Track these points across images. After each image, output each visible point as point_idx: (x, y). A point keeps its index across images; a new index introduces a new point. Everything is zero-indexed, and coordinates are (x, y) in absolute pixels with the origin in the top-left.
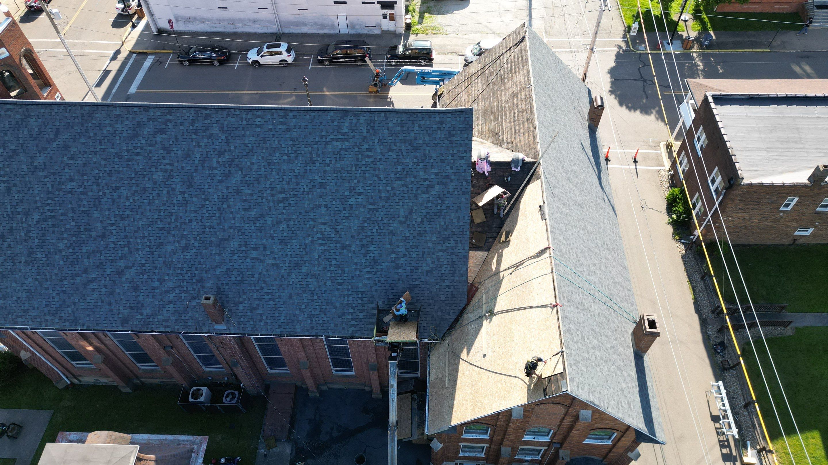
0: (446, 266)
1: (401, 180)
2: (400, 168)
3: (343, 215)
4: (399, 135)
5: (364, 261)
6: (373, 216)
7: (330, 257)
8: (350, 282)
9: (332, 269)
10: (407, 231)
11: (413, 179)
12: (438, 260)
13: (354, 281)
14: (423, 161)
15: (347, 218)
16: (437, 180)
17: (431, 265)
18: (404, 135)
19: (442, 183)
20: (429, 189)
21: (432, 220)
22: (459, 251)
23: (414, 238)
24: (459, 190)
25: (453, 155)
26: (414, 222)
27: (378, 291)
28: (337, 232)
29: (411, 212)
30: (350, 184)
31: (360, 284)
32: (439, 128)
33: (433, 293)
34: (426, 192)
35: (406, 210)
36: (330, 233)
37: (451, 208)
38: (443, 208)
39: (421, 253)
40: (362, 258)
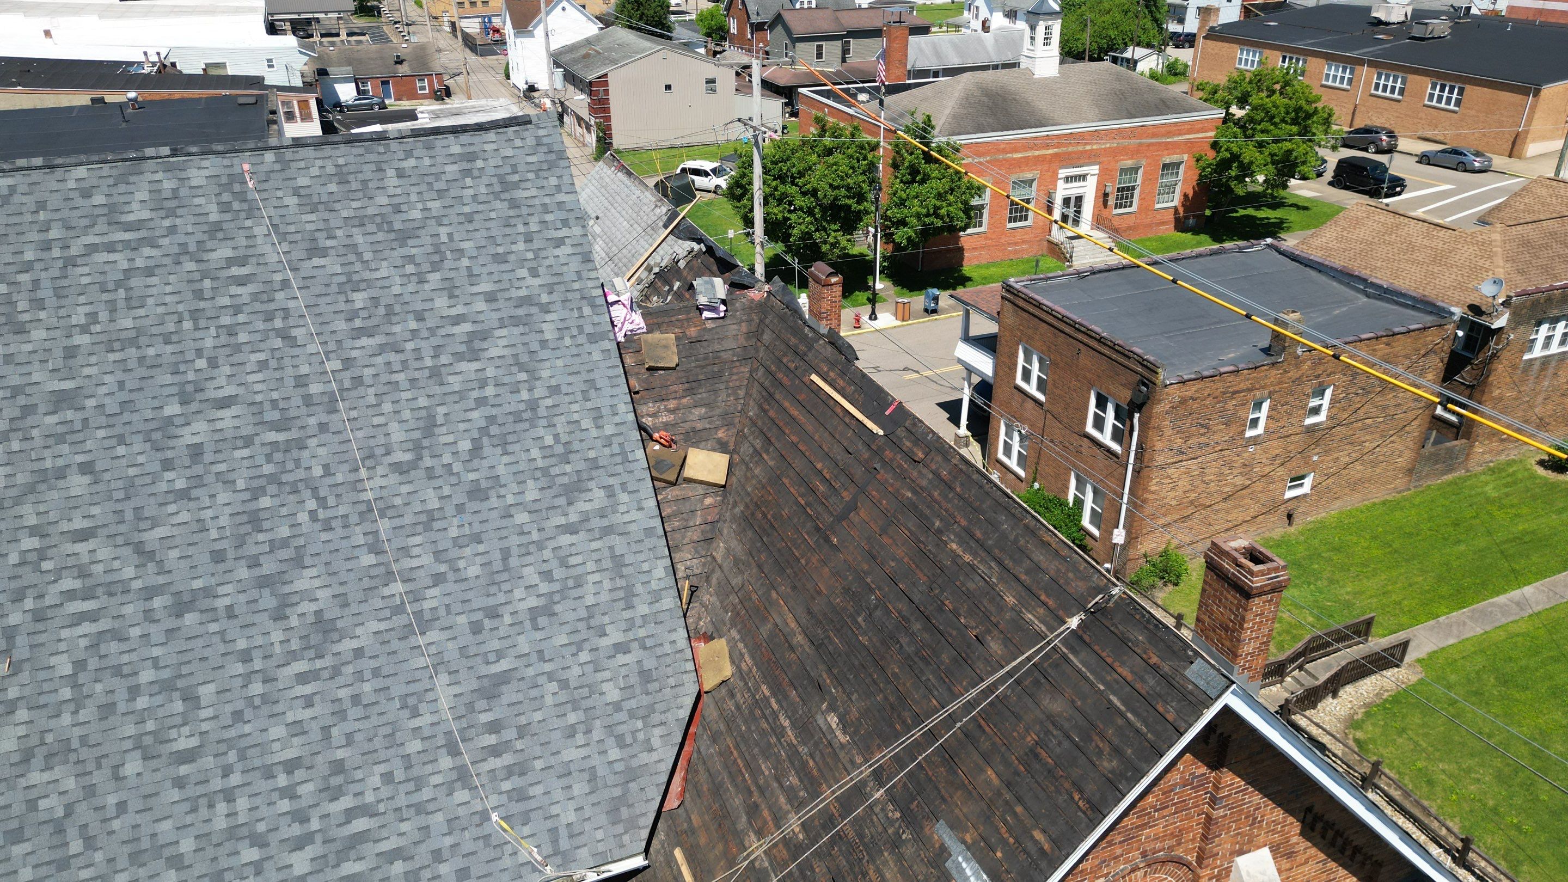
0: (596, 577)
2: (360, 299)
3: (163, 487)
4: (337, 206)
5: (277, 636)
6: (290, 465)
7: (126, 658)
8: (232, 733)
9: (142, 702)
10: (430, 493)
13: (247, 729)
14: (435, 267)
15: (184, 495)
16: (496, 315)
17: (544, 588)
18: (355, 204)
19: (515, 321)
20: (477, 344)
21: (510, 438)
22: (627, 518)
24: (574, 331)
25: (528, 239)
27: (358, 737)
28: (144, 554)
29: (430, 426)
30: (177, 379)
31: (278, 731)
32: (467, 173)
33: (573, 684)
34: (467, 356)
35: (412, 424)
36: (116, 564)
37: (565, 389)
38: (539, 392)
39: (497, 555)
40: (270, 625)
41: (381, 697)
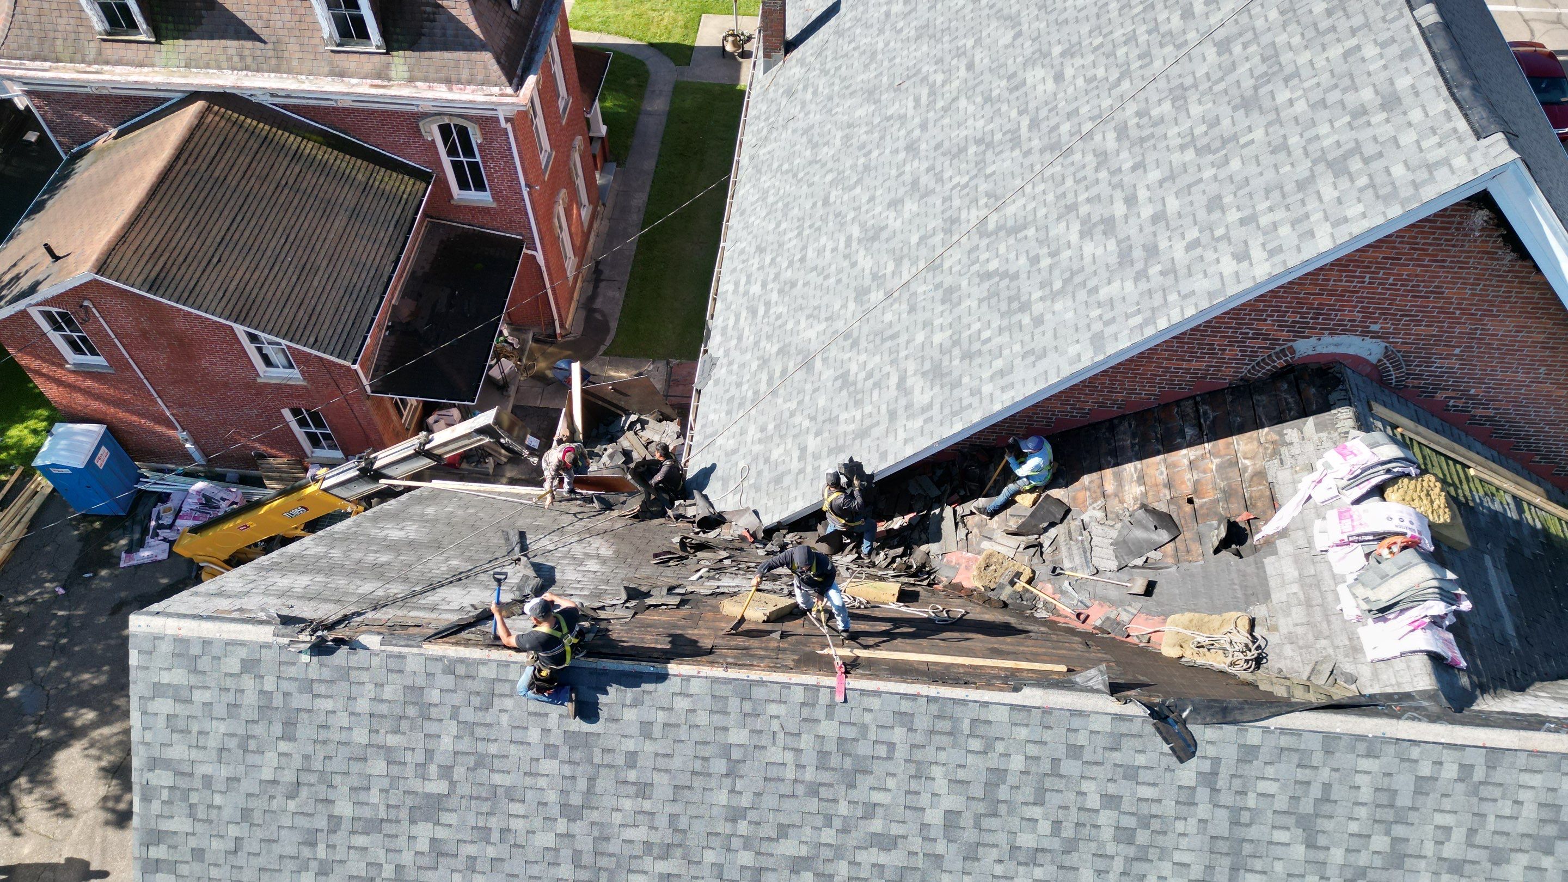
1: (1119, 139)
2: (1163, 108)
3: (995, 85)
4: (1291, 27)
5: (878, 210)
7: (888, 137)
8: (831, 217)
9: (861, 161)
10: (957, 257)
11: (1127, 166)
12: (877, 385)
13: (830, 224)
14: (1202, 151)
16: (1134, 231)
18: (1296, 40)
19: (1125, 251)
20: (1099, 230)
21: (994, 300)
23: (938, 286)
24: (1107, 316)
26: (984, 256)
28: (950, 105)
29: (1017, 229)
30: (1085, 36)
31: (823, 241)
33: (791, 420)
34: (1085, 228)
35: (1021, 214)
36: (947, 95)
37: (1038, 330)
38: (1037, 307)
39: (895, 330)
40: (885, 202)
41: (824, 292)
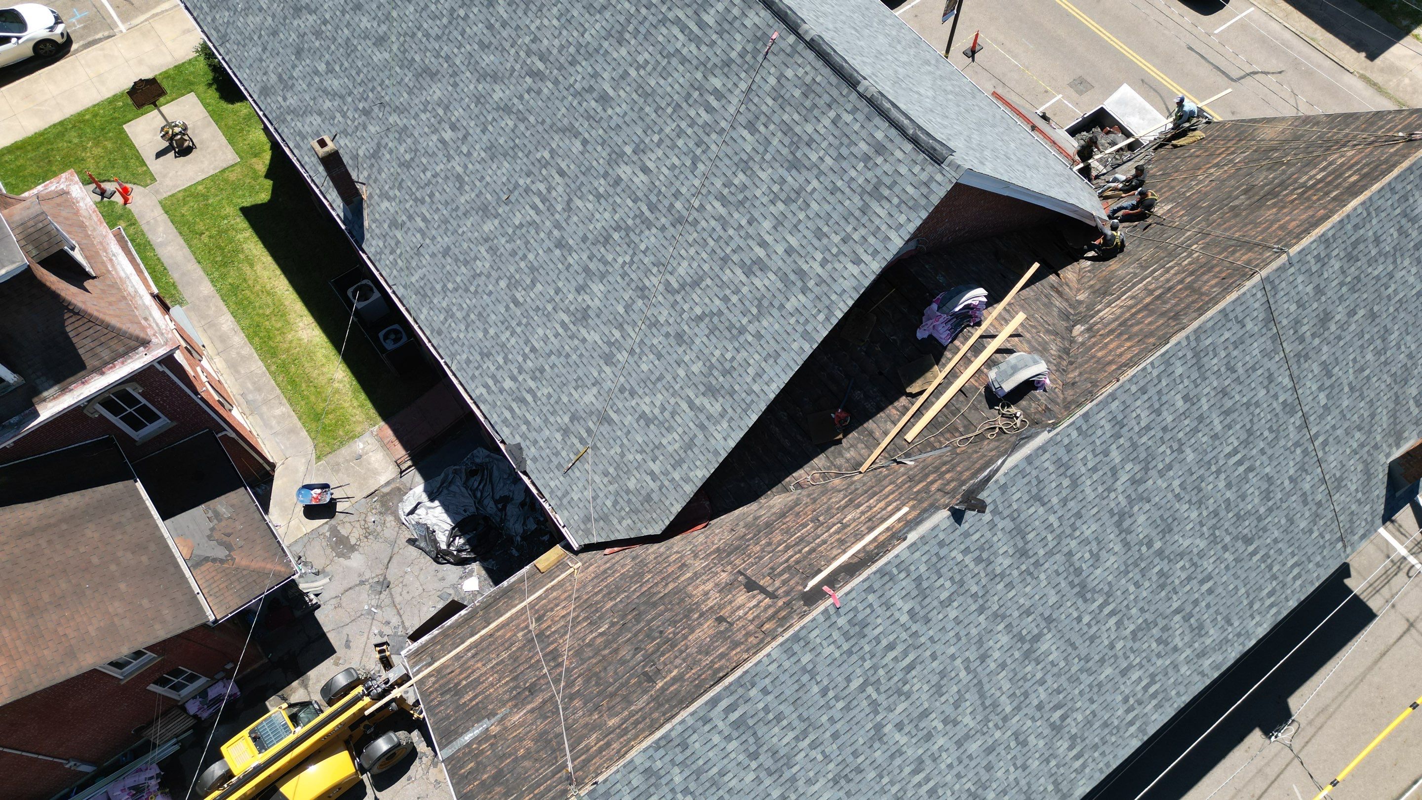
0: (677, 438)
1: (724, 205)
3: (596, 184)
4: (788, 109)
7: (532, 241)
10: (665, 313)
12: (673, 413)
14: (787, 202)
15: (599, 196)
18: (796, 117)
19: (784, 278)
20: (755, 268)
21: (717, 333)
22: (715, 434)
24: (802, 320)
25: (845, 240)
26: (686, 307)
27: (556, 370)
30: (642, 135)
32: (867, 159)
33: (625, 460)
34: (745, 270)
35: (692, 272)
36: (559, 199)
37: (763, 342)
38: (751, 328)
39: (658, 374)
40: (573, 290)
41: (574, 367)
